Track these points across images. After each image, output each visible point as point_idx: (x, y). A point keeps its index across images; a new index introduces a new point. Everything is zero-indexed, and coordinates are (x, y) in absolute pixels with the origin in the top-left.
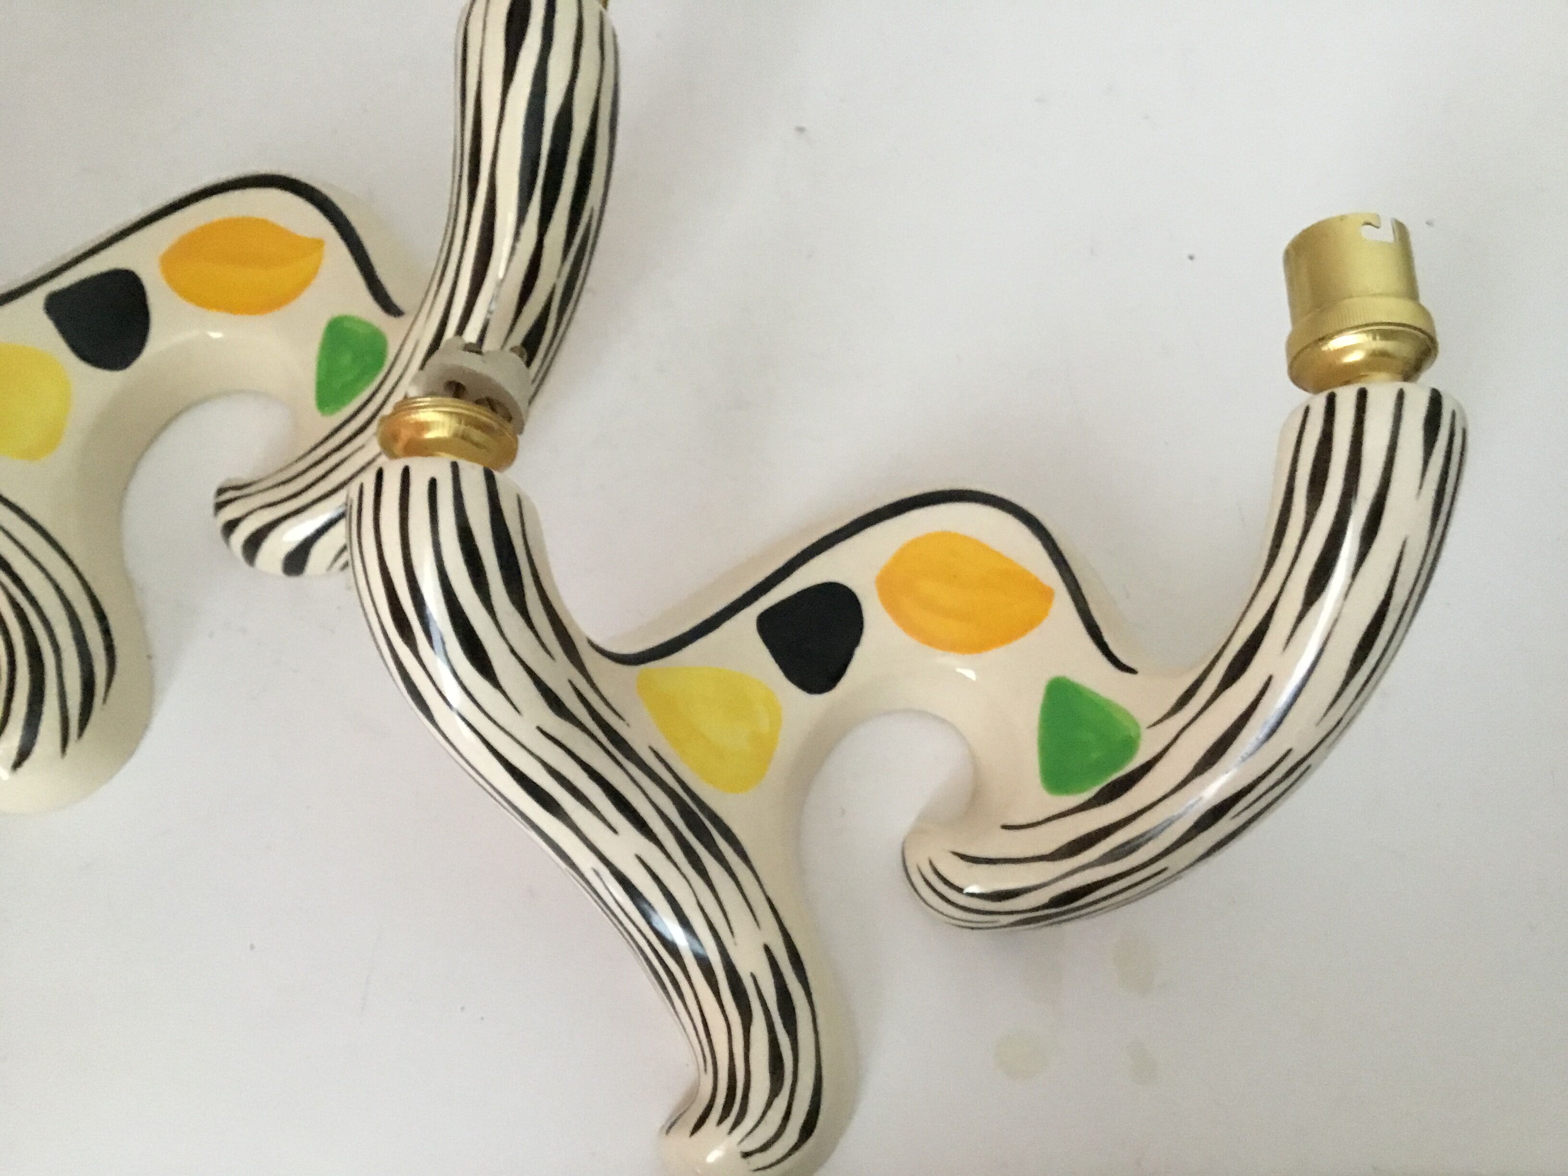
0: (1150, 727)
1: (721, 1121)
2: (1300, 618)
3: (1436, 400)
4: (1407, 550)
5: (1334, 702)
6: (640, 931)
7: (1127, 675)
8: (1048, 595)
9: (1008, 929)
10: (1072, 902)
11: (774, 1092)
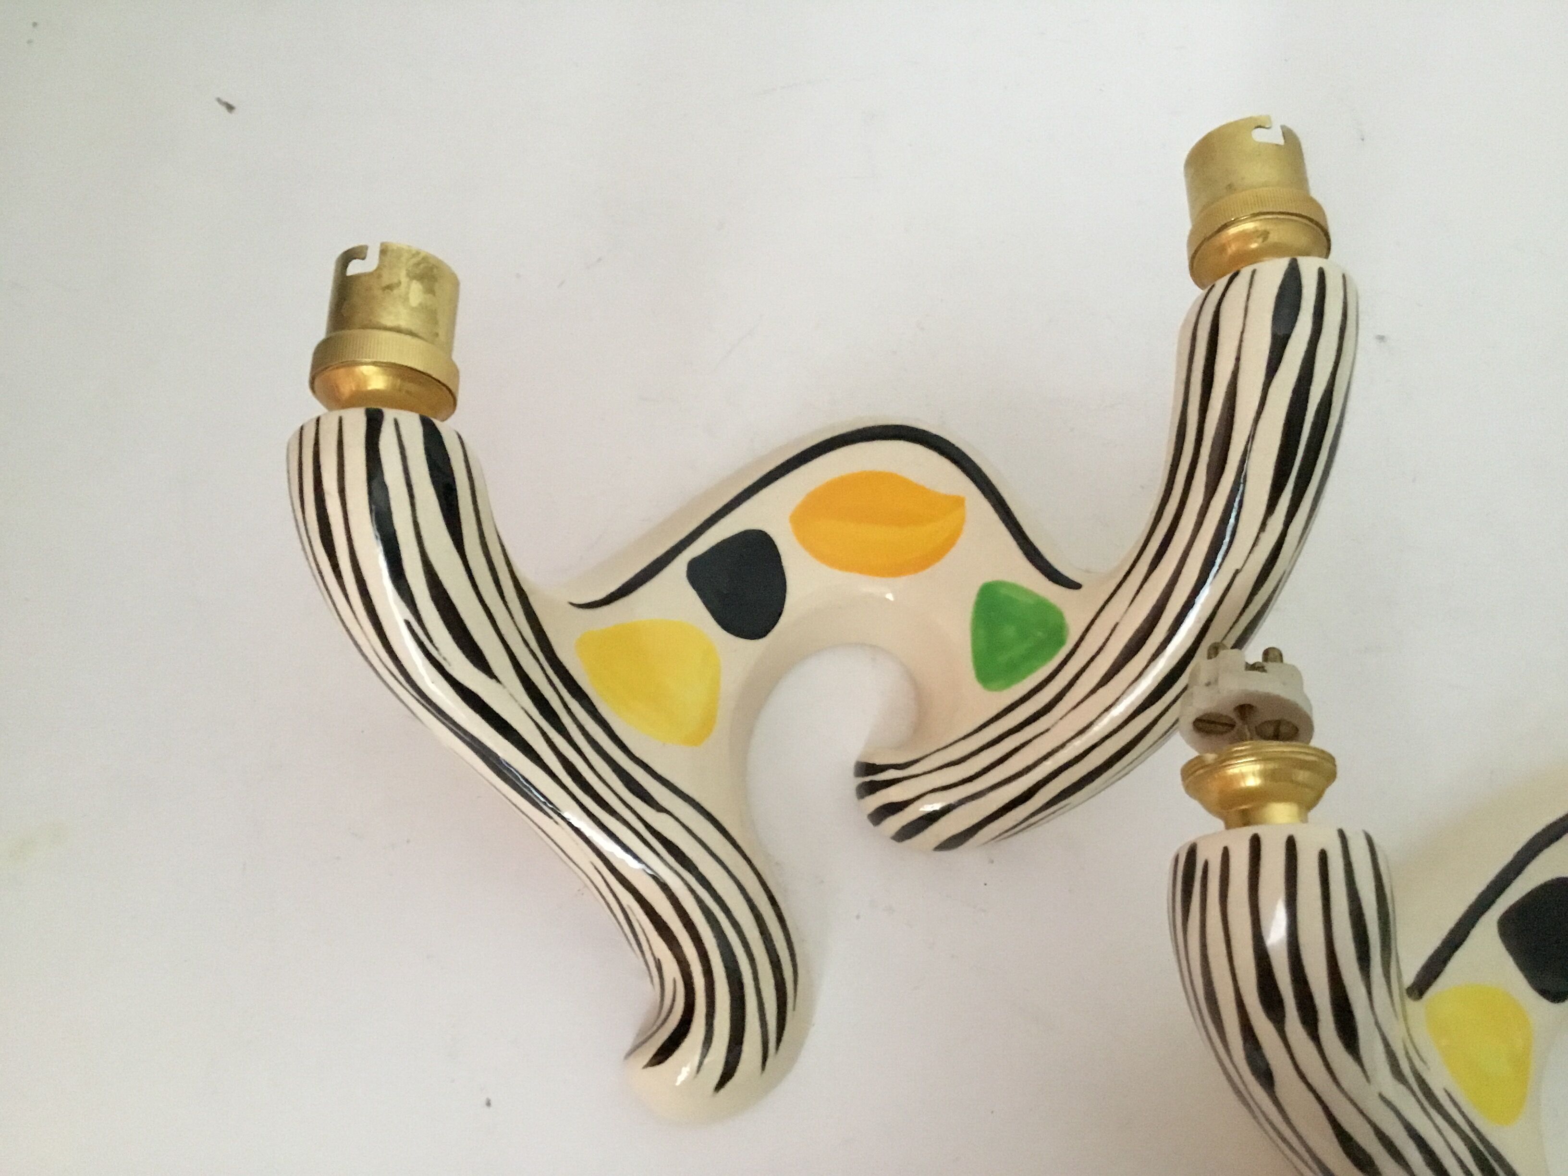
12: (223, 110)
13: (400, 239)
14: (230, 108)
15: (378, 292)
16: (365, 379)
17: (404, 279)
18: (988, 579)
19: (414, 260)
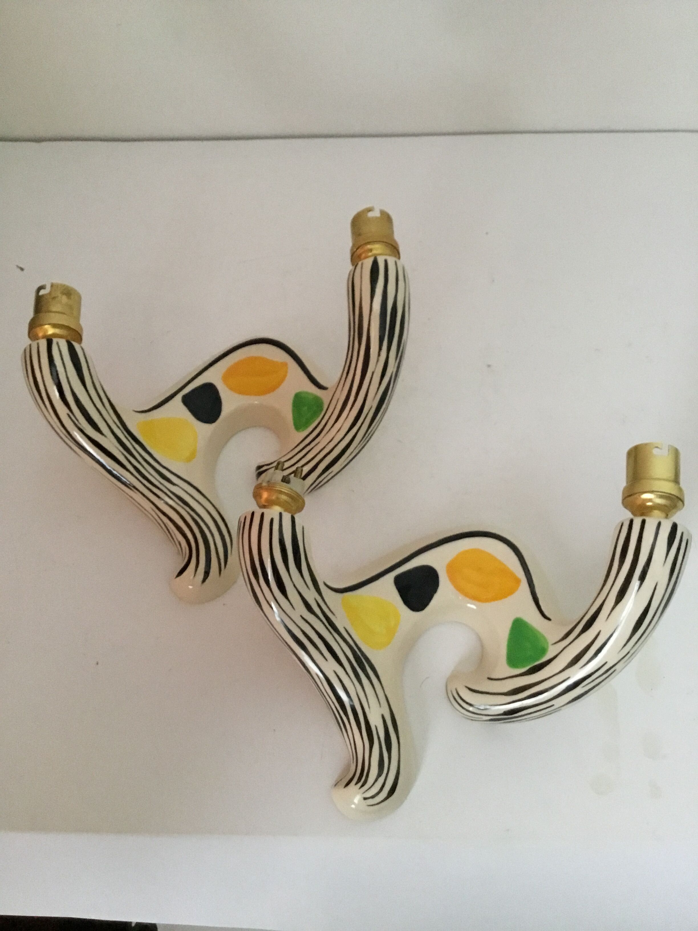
0: (553, 644)
1: (356, 784)
2: (613, 608)
3: (674, 527)
4: (657, 587)
5: (625, 645)
6: (333, 702)
7: (546, 621)
8: (518, 581)
9: (486, 722)
10: (512, 714)
11: (379, 775)
12: (19, 270)
13: (57, 281)
14: (22, 269)
15: (50, 300)
16: (46, 331)
17: (60, 295)
18: (298, 391)
19: (63, 288)
